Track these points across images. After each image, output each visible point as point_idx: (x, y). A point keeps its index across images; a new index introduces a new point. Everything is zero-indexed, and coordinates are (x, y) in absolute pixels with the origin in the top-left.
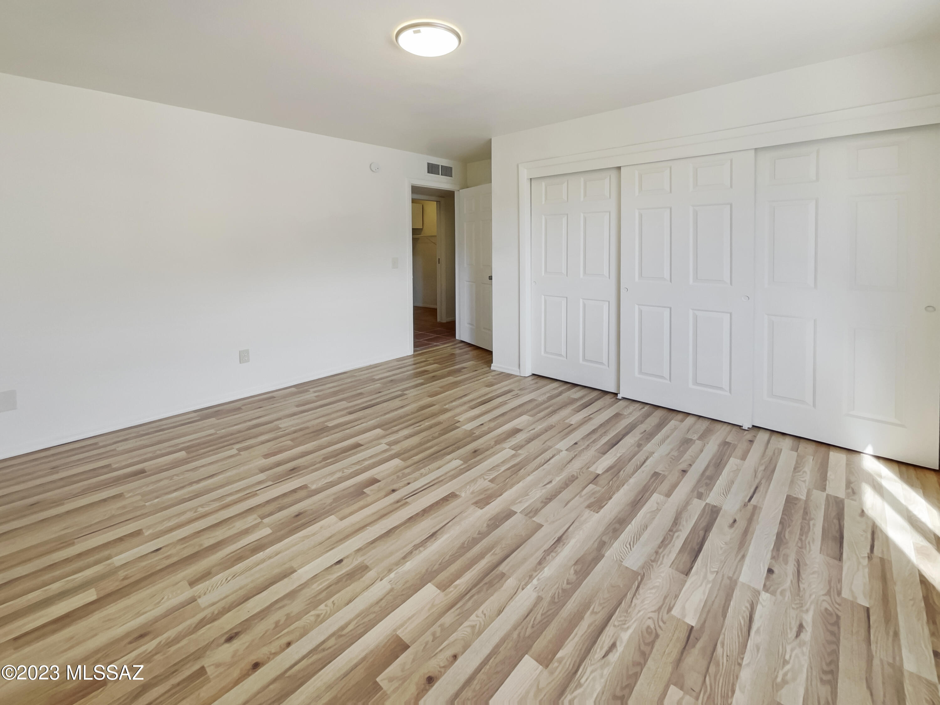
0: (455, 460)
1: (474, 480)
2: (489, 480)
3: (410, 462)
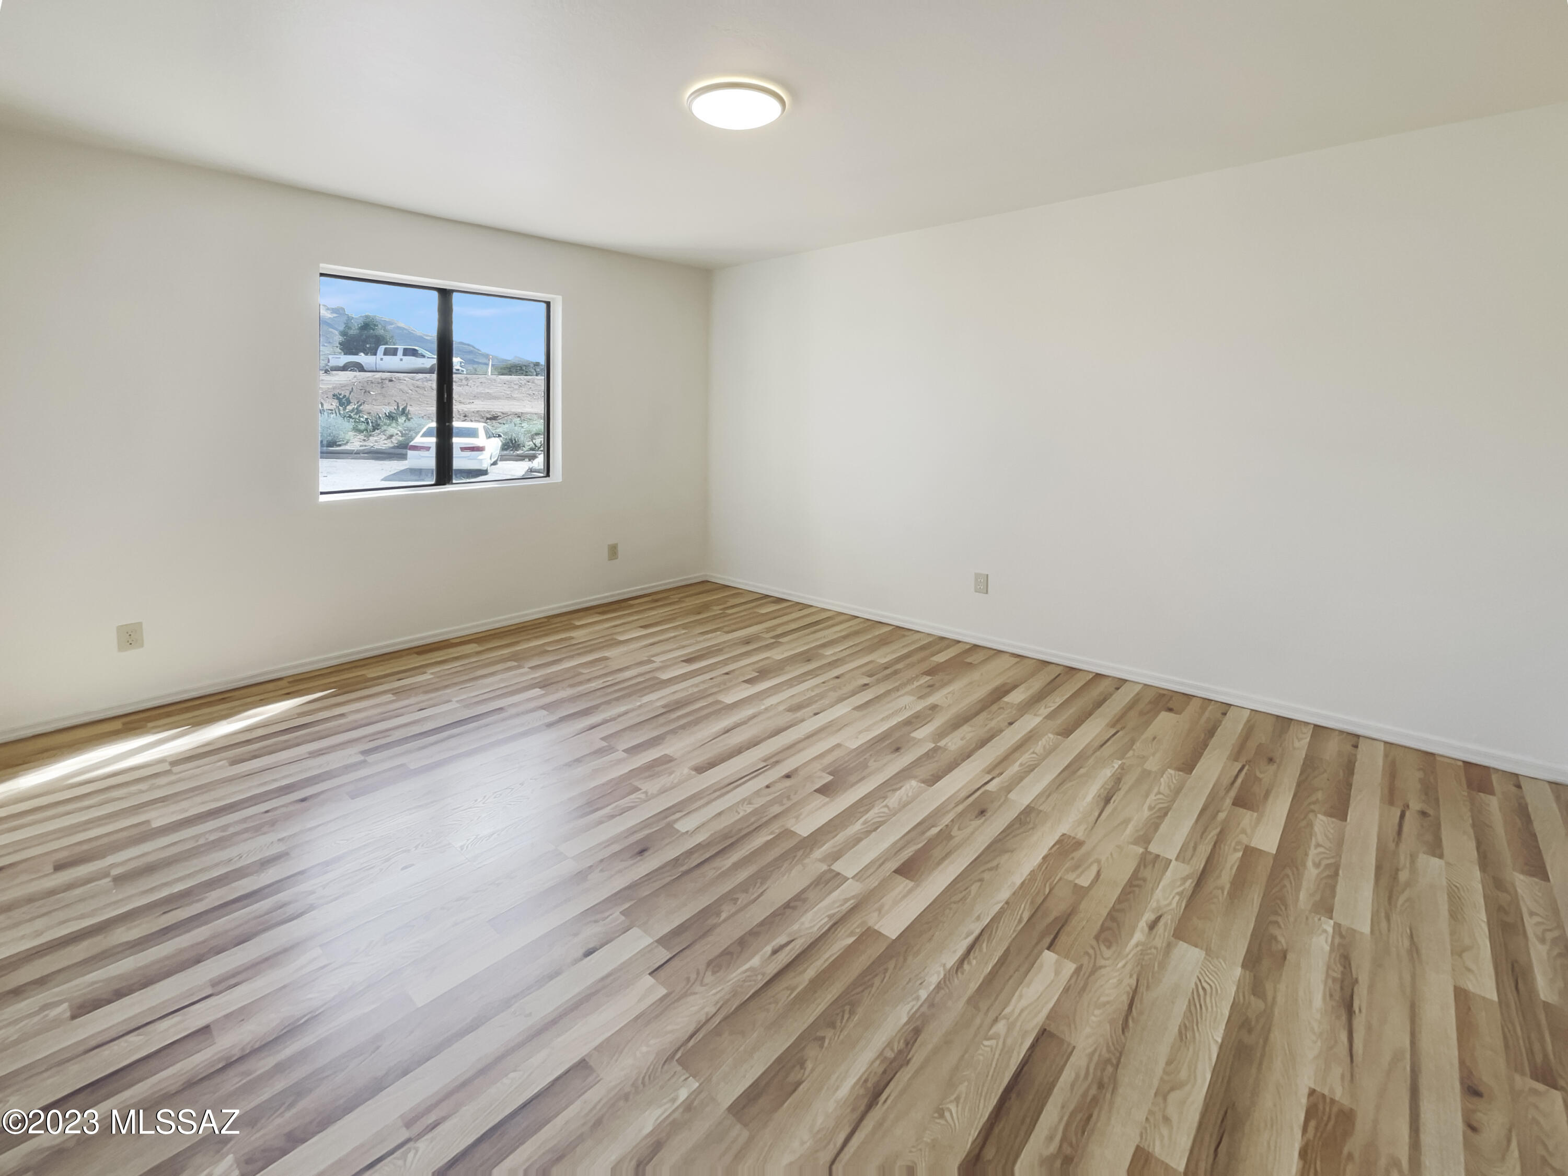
0: (687, 832)
1: (663, 791)
2: (640, 792)
3: (776, 828)
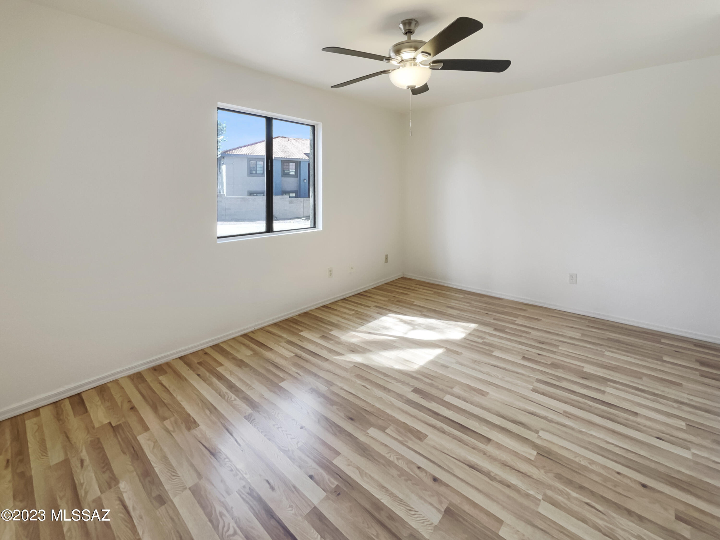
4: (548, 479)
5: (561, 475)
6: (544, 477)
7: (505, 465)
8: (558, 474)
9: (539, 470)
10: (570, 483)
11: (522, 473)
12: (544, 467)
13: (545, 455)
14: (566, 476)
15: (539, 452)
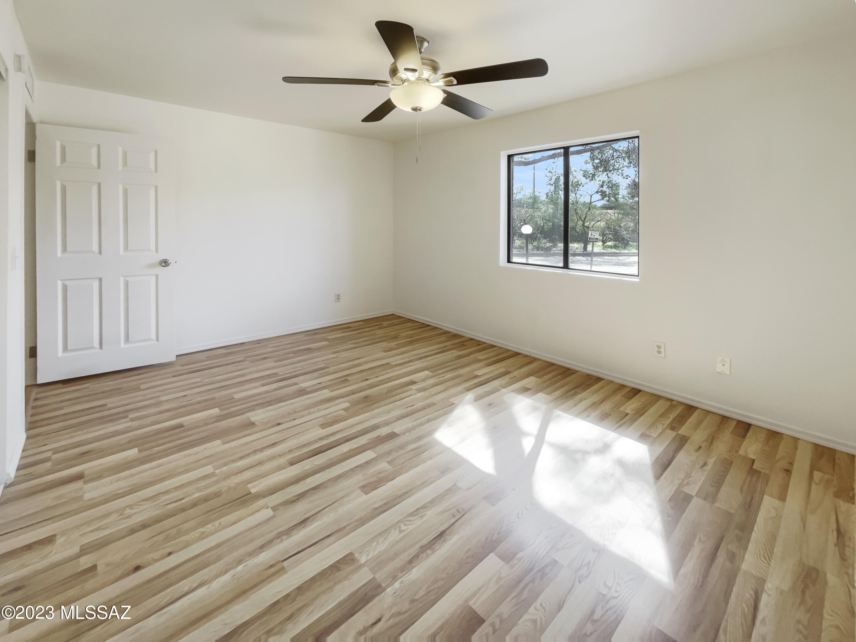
4: (224, 485)
5: (218, 497)
6: (227, 483)
7: (260, 463)
8: (220, 496)
9: (236, 483)
10: (206, 499)
11: (244, 471)
12: (235, 489)
13: (244, 498)
14: (212, 501)
15: (250, 495)
